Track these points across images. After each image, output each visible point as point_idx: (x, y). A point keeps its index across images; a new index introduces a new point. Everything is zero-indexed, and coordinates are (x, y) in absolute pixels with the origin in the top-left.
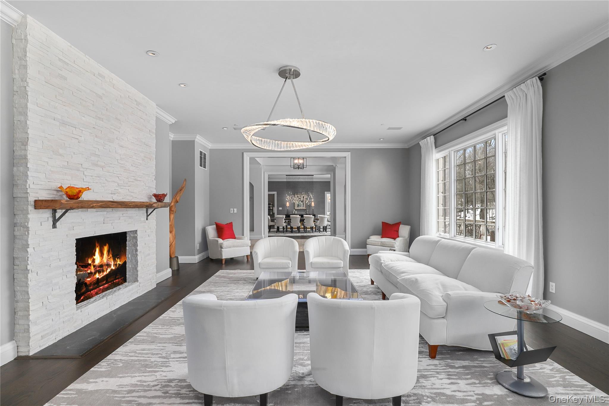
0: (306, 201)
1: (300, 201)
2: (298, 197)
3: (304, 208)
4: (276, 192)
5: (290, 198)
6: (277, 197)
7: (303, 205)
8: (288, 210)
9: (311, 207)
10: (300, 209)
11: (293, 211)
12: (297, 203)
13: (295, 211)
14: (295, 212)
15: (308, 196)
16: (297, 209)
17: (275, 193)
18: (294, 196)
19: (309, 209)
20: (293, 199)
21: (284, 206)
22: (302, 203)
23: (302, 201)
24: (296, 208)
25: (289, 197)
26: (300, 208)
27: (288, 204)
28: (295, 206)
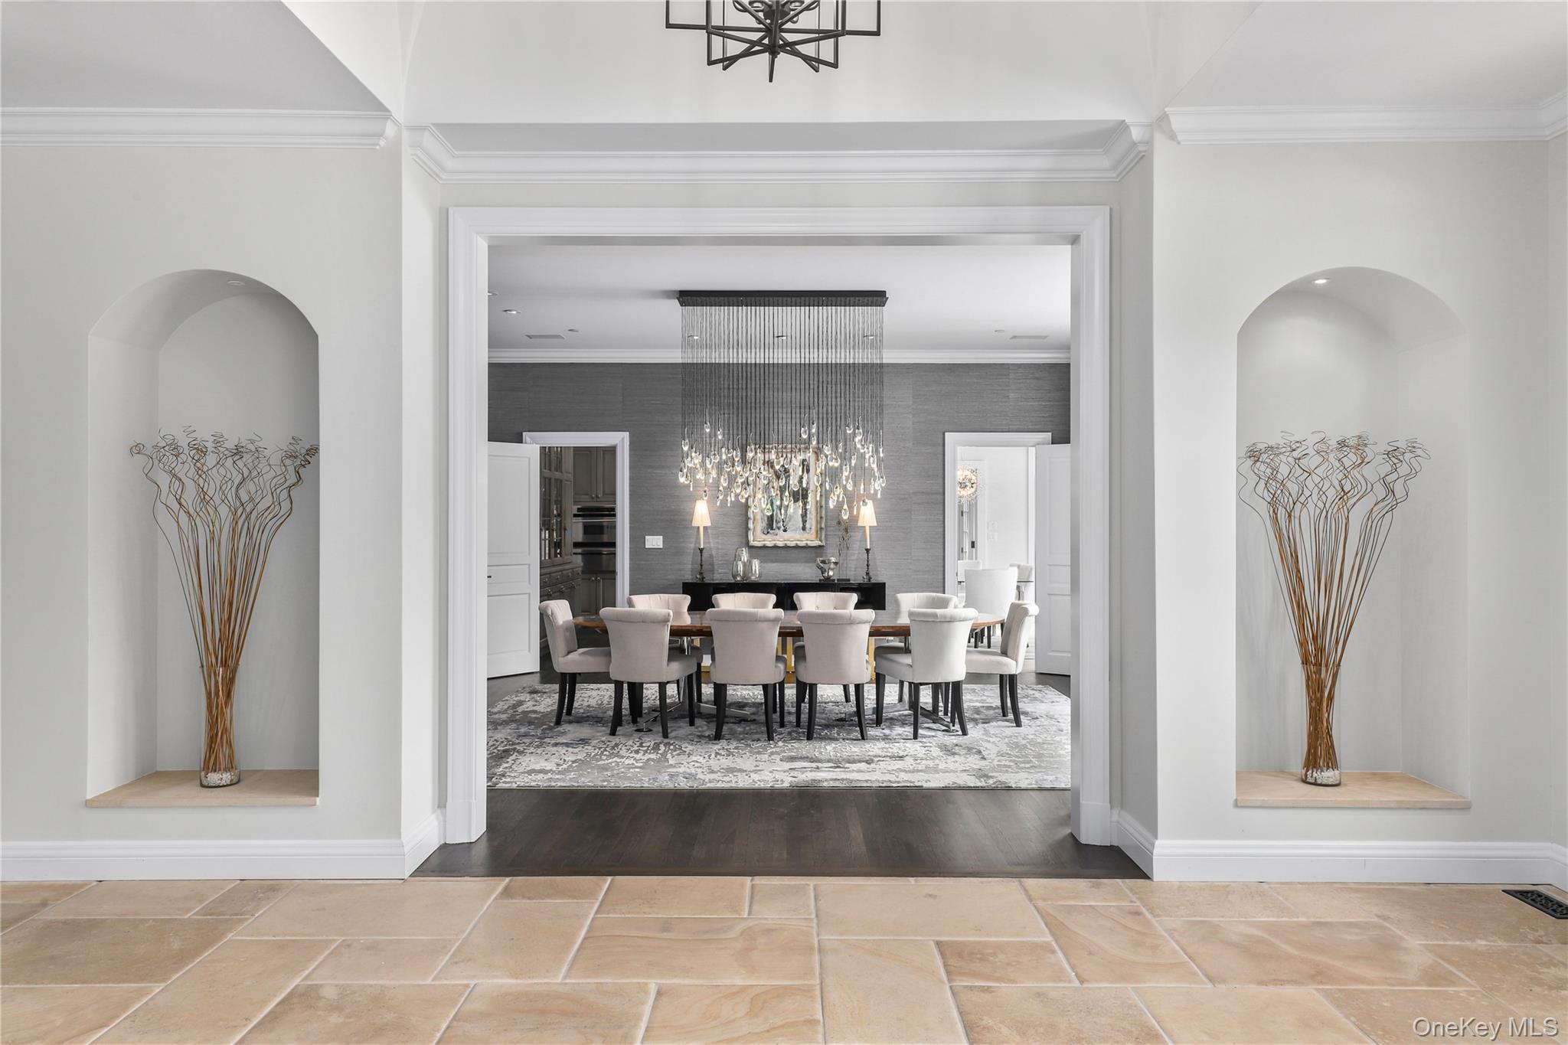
0: (826, 495)
1: (782, 490)
2: (769, 464)
3: (810, 539)
4: (626, 435)
5: (706, 472)
6: (633, 467)
7: (804, 522)
8: (705, 554)
9: (858, 535)
10: (780, 544)
11: (737, 558)
12: (760, 507)
13: (752, 557)
14: (748, 566)
15: (844, 458)
16: (765, 547)
17: (620, 439)
18: (737, 455)
19: (844, 546)
20: (732, 479)
21: (674, 523)
22: (794, 509)
23: (801, 495)
24: (758, 538)
25: (703, 463)
26: (779, 539)
27: (702, 514)
28: (747, 529)
